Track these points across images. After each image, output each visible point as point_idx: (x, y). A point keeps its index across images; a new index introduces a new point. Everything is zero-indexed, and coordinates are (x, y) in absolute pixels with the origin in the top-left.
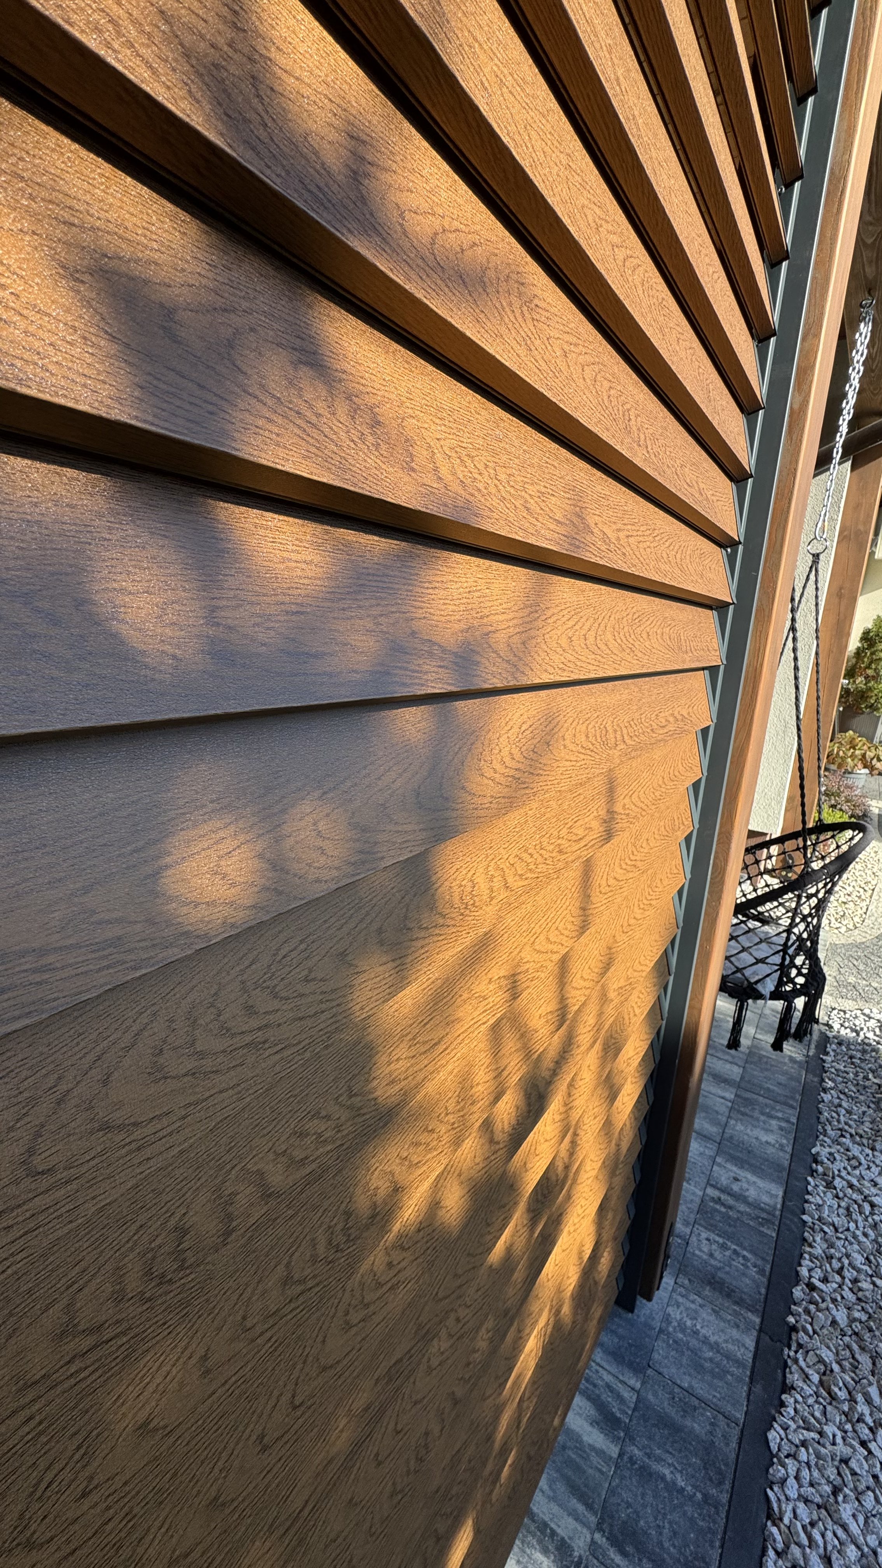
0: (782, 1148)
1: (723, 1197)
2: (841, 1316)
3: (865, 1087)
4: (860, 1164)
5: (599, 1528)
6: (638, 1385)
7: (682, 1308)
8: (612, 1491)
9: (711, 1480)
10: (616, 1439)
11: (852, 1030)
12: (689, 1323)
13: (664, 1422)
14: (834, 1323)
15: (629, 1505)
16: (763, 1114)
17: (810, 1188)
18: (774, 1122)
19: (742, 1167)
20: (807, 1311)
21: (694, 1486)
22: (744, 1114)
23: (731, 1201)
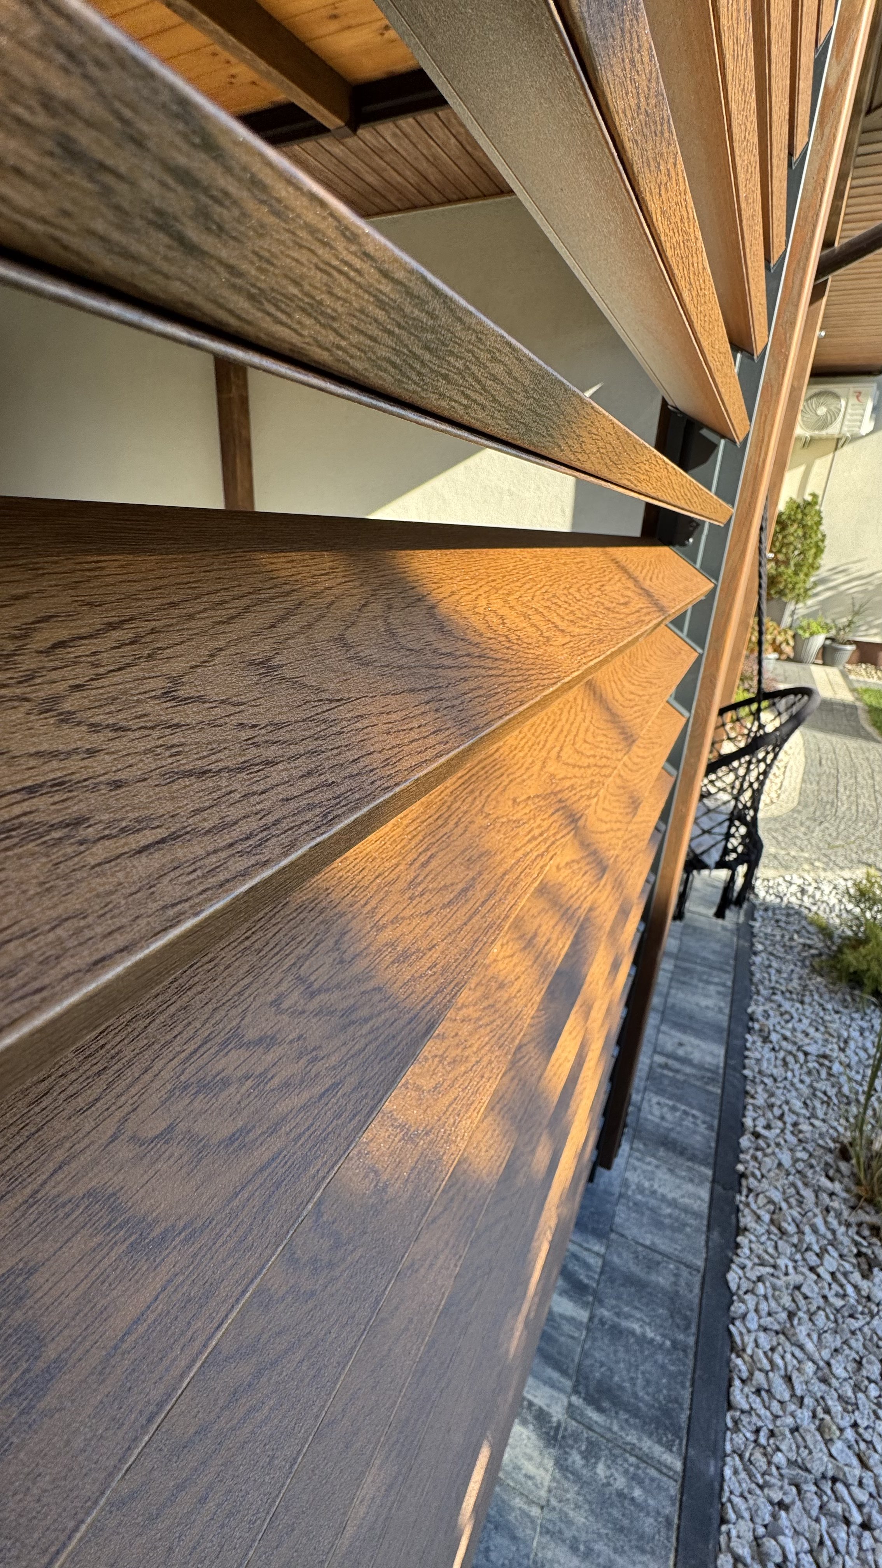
0: (720, 1010)
1: (671, 1062)
2: (786, 1158)
3: (791, 948)
4: (792, 1018)
5: (576, 1391)
6: (603, 1250)
7: (639, 1171)
8: (585, 1354)
9: (678, 1326)
10: (585, 1305)
11: (777, 896)
12: (647, 1184)
13: (630, 1280)
14: (780, 1165)
15: (602, 1364)
16: (701, 980)
17: (748, 1045)
18: (712, 988)
19: (685, 1032)
20: (755, 1158)
21: (664, 1336)
22: (684, 983)
23: (676, 1065)
